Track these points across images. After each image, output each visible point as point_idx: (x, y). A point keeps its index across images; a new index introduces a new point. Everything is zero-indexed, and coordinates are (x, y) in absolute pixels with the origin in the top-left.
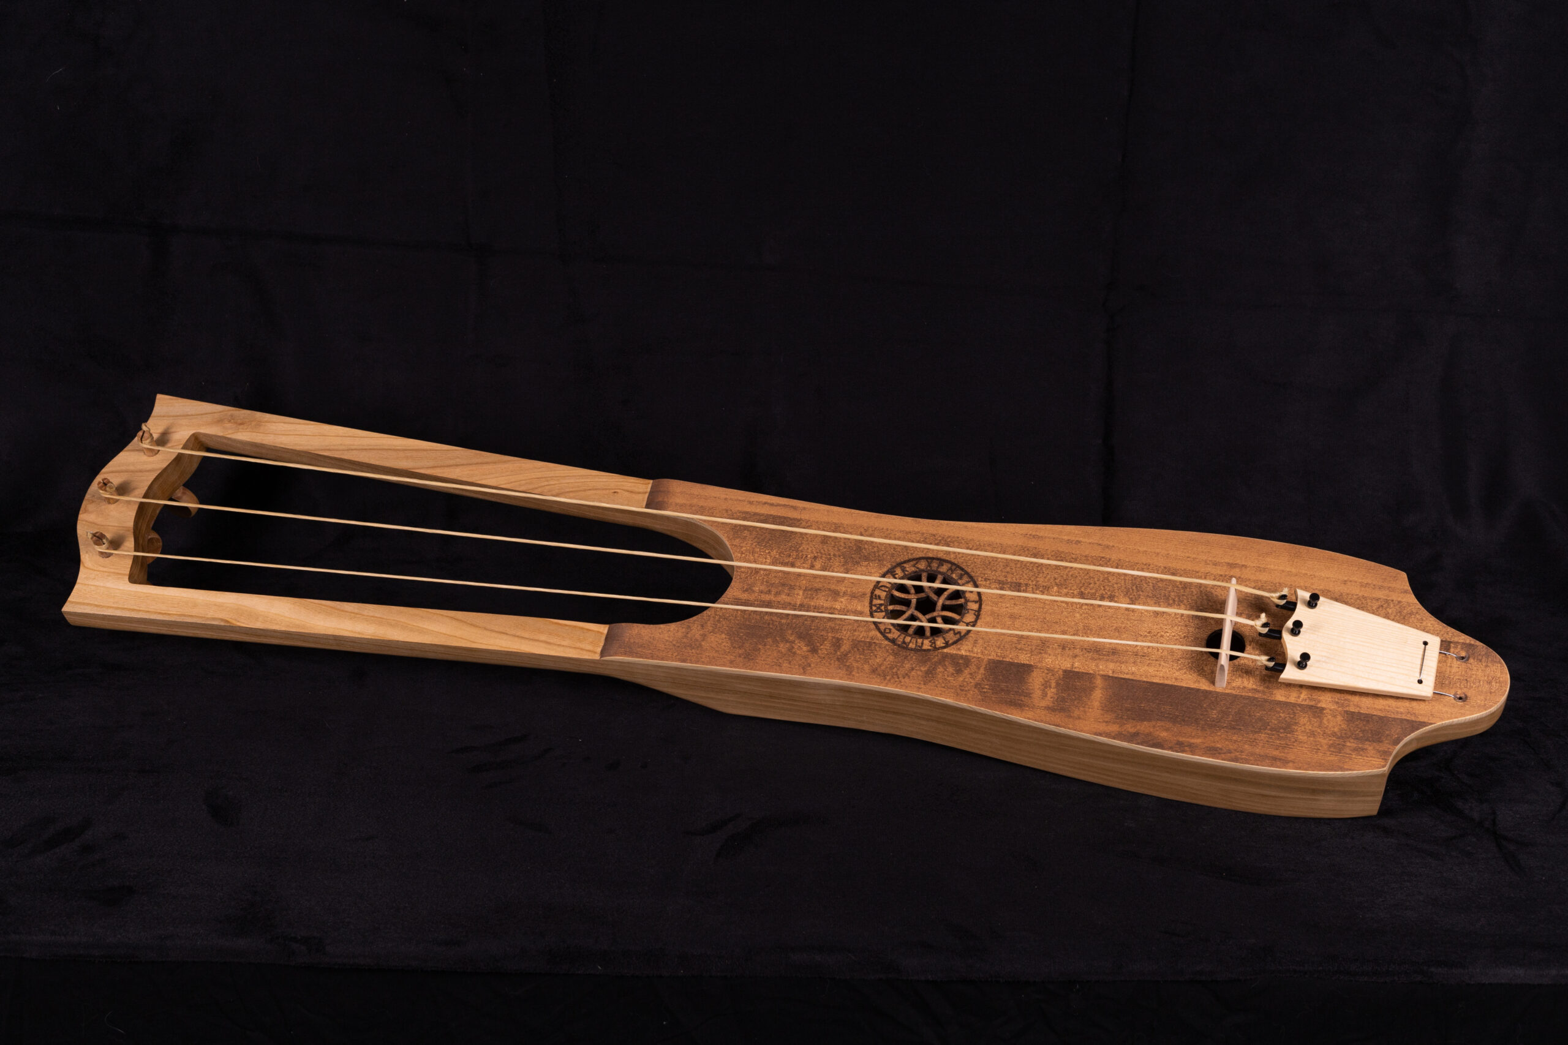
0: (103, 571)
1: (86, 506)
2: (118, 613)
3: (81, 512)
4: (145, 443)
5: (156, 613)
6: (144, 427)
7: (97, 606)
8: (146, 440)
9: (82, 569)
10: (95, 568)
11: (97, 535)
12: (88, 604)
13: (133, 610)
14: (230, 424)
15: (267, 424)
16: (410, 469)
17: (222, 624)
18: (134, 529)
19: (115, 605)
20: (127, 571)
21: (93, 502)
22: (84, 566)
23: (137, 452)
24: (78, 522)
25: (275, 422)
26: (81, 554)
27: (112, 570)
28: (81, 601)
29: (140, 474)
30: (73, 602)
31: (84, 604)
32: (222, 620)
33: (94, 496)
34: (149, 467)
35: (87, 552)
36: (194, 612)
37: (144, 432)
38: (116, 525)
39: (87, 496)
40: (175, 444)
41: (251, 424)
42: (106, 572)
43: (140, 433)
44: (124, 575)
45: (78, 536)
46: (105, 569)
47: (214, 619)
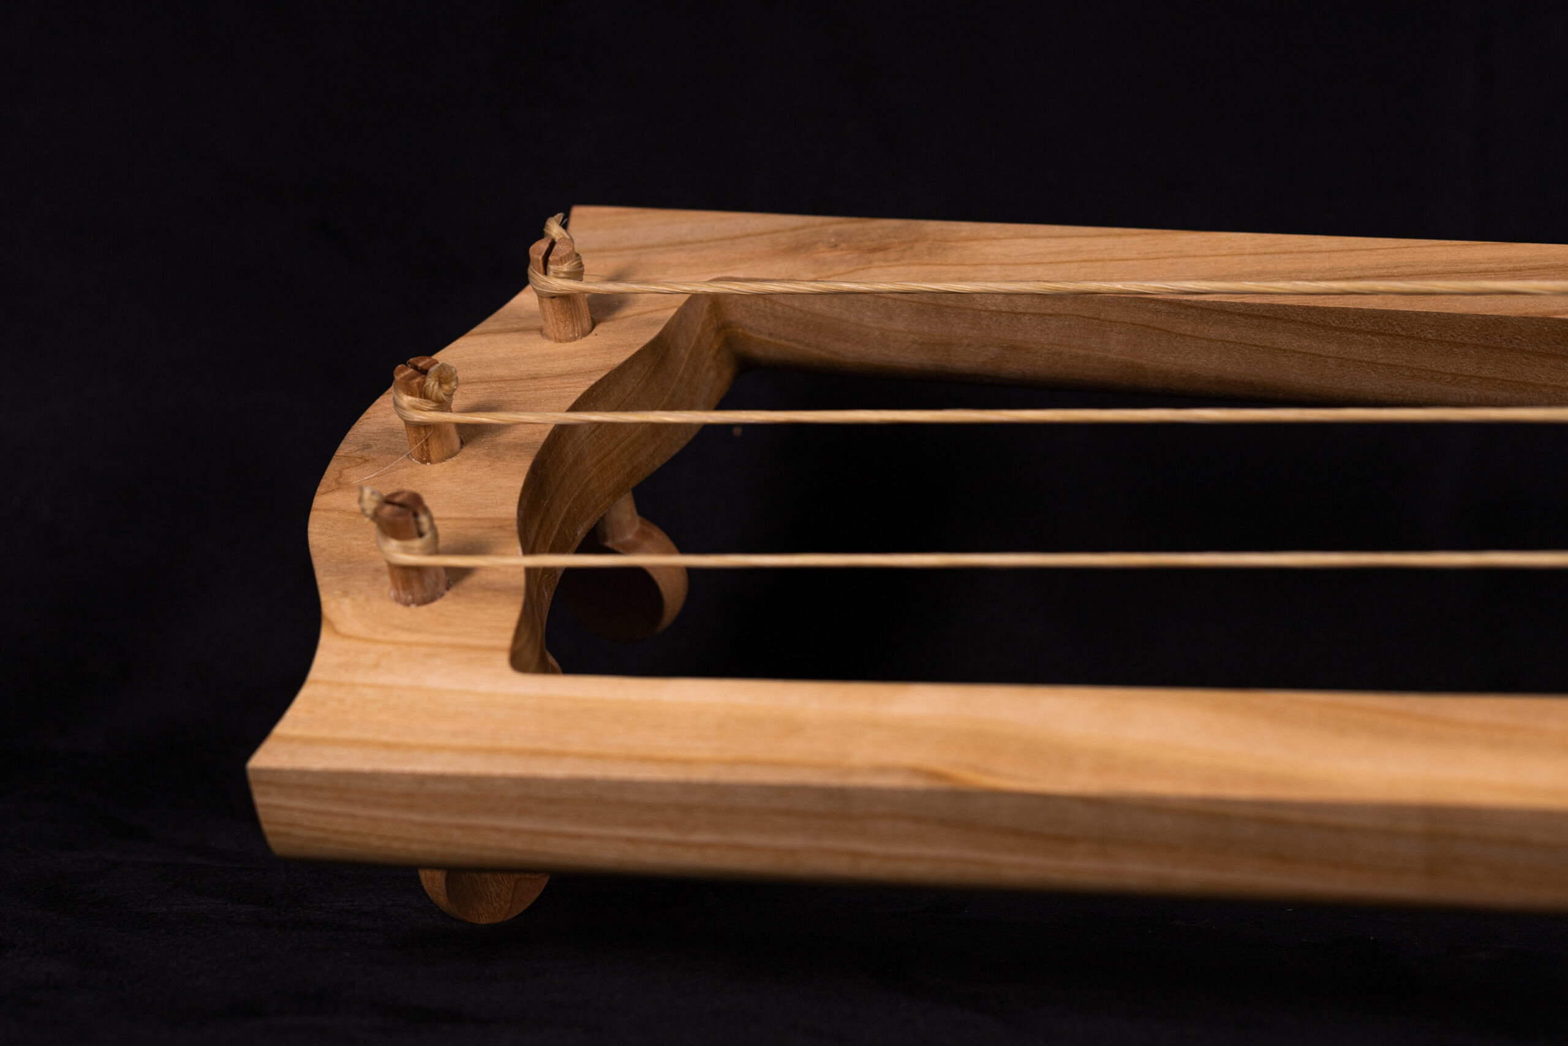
0: (409, 644)
1: (341, 474)
2: (476, 766)
3: (320, 489)
4: (557, 275)
5: (629, 759)
6: (554, 228)
7: (387, 746)
8: (562, 261)
9: (326, 639)
10: (378, 636)
11: (397, 499)
12: (350, 743)
13: (537, 754)
14: (836, 253)
15: (968, 244)
16: (1556, 313)
17: (919, 783)
18: (519, 526)
19: (462, 742)
20: (506, 639)
21: (366, 461)
22: (336, 632)
23: (515, 336)
24: (313, 515)
25: (995, 239)
26: (324, 597)
27: (446, 639)
28: (325, 733)
29: (532, 384)
30: (292, 740)
31: (334, 742)
32: (915, 771)
33: (369, 446)
34: (562, 366)
35: (345, 594)
36: (793, 749)
37: (553, 244)
38: (454, 515)
39: (344, 449)
40: (647, 309)
41: (911, 248)
42: (418, 644)
43: (541, 246)
44: (495, 649)
45: (313, 551)
46: (415, 638)
47: (882, 770)
